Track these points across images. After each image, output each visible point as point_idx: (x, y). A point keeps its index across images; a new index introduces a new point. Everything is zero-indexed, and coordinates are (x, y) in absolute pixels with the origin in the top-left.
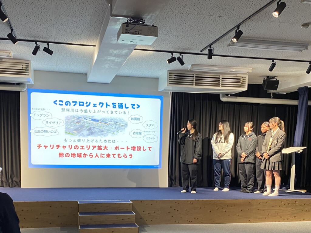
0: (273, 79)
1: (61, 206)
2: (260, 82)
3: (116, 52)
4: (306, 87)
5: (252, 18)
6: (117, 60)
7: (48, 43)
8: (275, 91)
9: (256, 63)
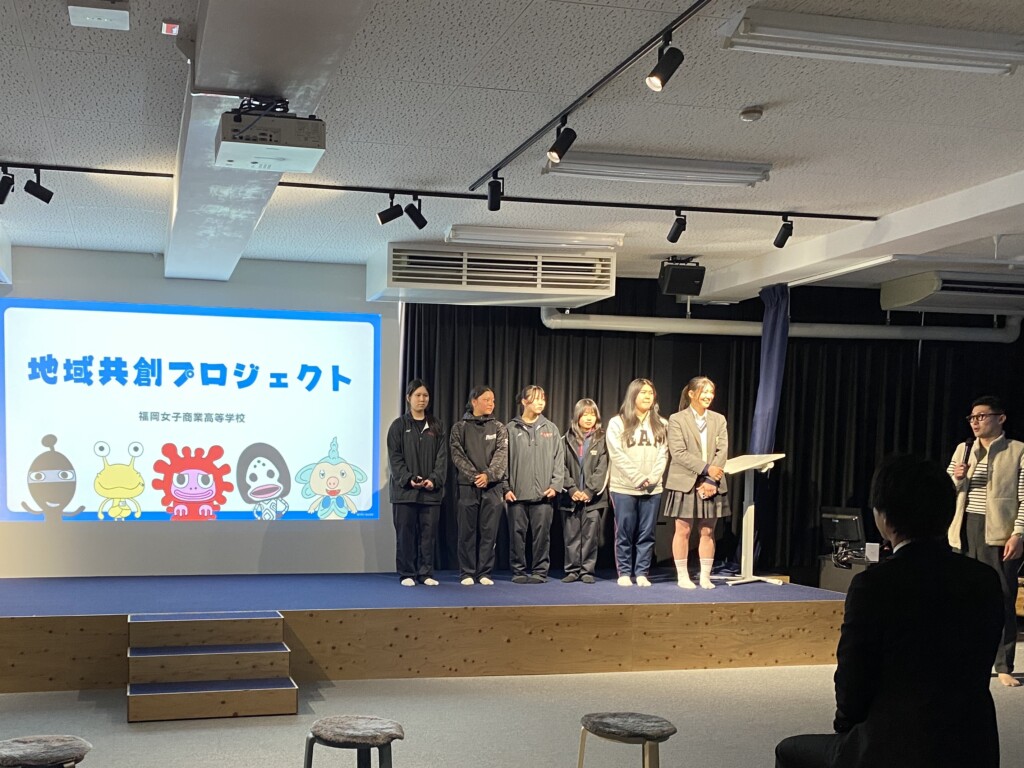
0: (688, 264)
1: (82, 630)
2: (654, 272)
3: (227, 192)
4: (783, 286)
5: (599, 95)
6: (234, 214)
7: (37, 168)
8: (695, 298)
9: (633, 220)
